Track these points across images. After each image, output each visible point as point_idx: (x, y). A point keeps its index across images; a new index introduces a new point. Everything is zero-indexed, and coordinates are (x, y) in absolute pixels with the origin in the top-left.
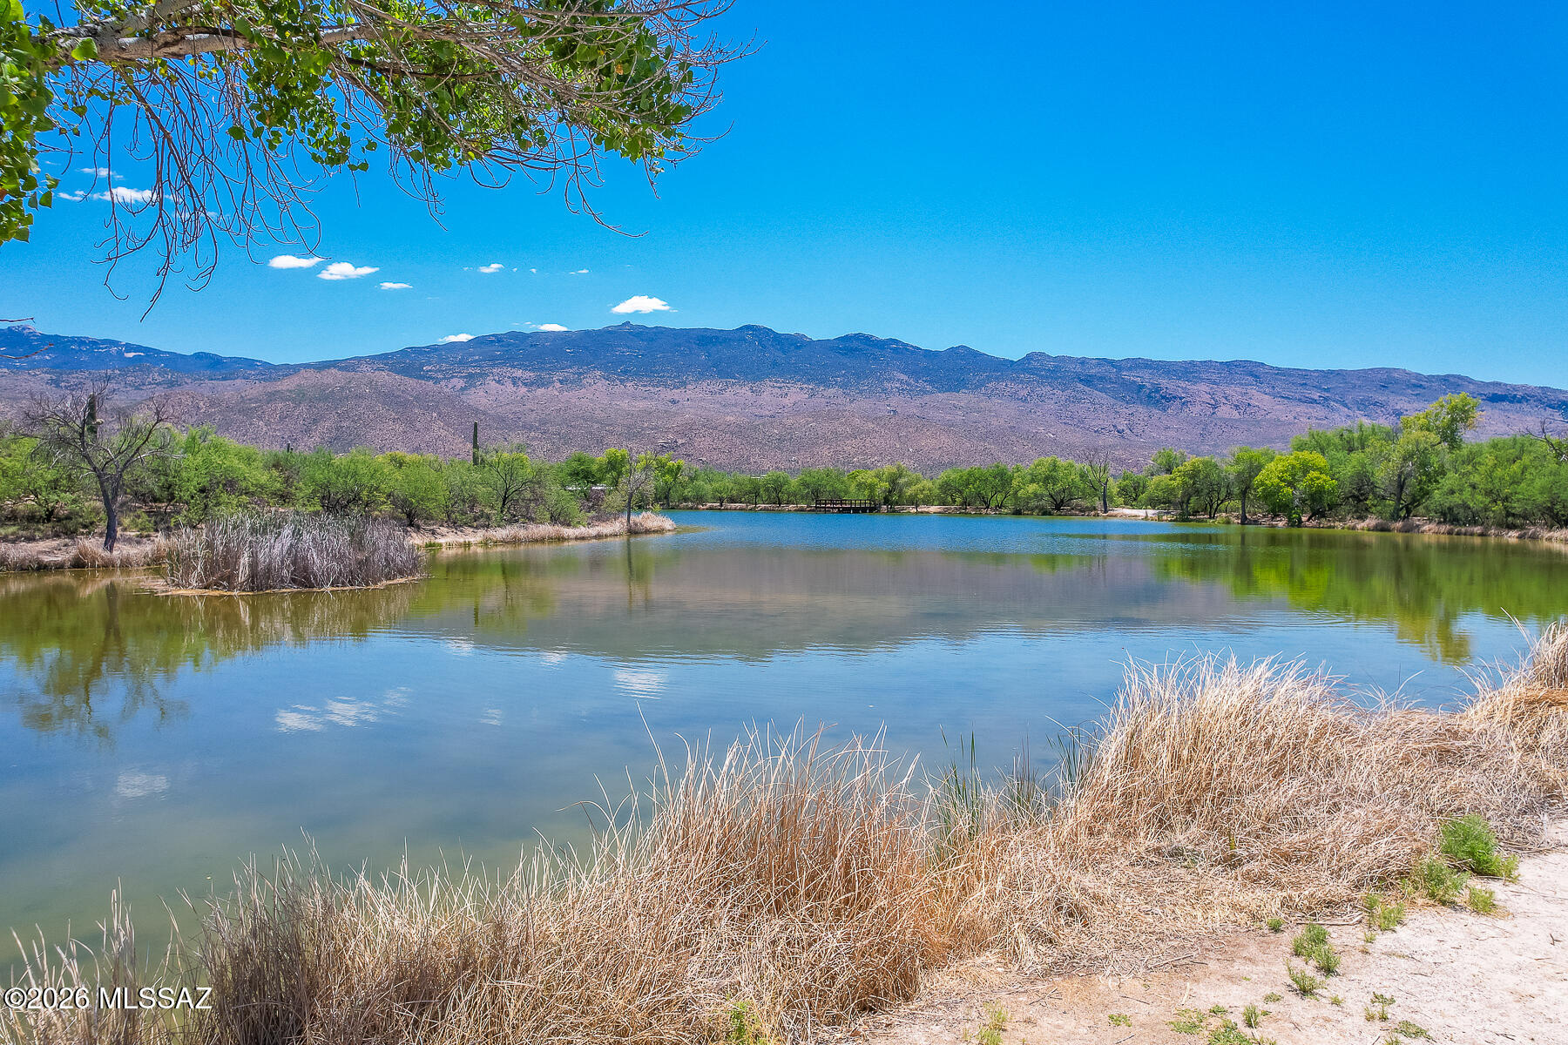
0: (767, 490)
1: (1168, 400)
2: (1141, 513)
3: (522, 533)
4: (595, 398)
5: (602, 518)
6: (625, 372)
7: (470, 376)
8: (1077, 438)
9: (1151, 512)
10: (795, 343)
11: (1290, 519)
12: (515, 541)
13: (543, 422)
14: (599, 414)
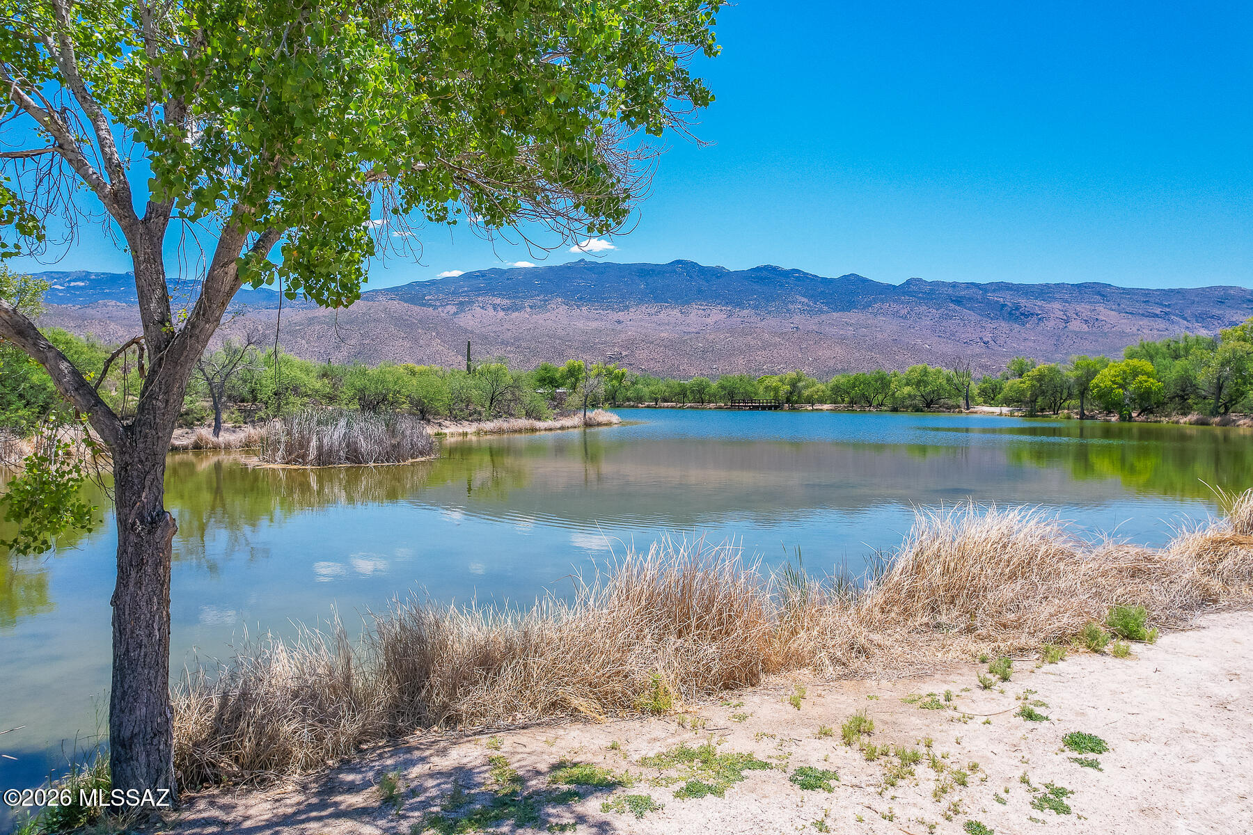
0: (693, 392)
1: (1026, 316)
2: (997, 410)
3: (505, 425)
4: (557, 319)
5: (564, 414)
6: (581, 299)
7: (461, 303)
8: (949, 348)
9: (1005, 410)
10: (716, 274)
11: (1121, 416)
12: (500, 431)
13: (517, 339)
14: (560, 332)
